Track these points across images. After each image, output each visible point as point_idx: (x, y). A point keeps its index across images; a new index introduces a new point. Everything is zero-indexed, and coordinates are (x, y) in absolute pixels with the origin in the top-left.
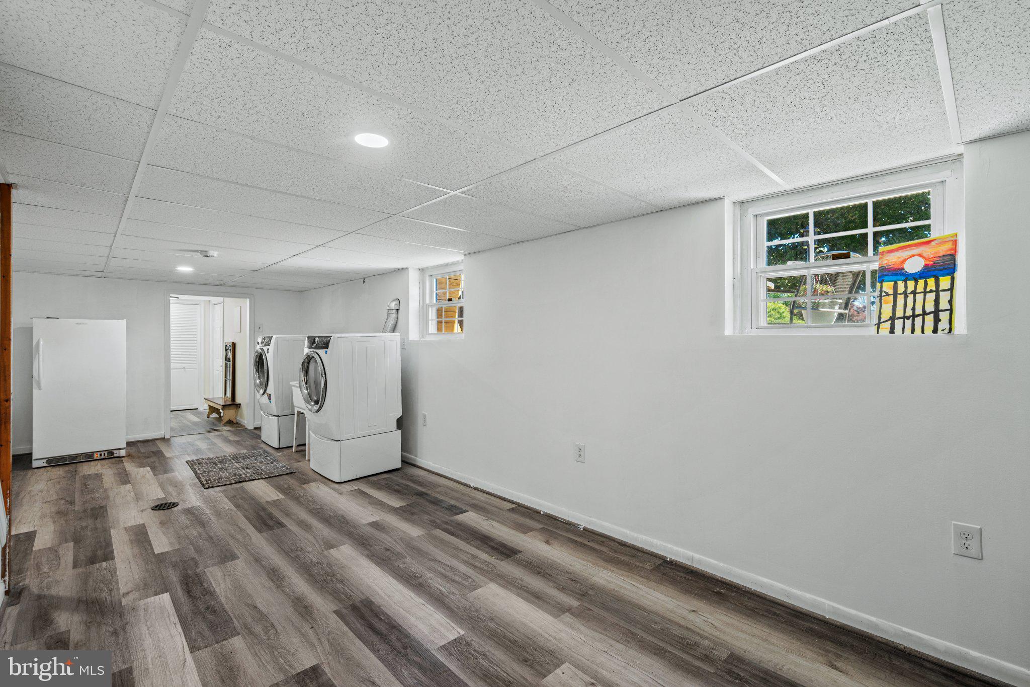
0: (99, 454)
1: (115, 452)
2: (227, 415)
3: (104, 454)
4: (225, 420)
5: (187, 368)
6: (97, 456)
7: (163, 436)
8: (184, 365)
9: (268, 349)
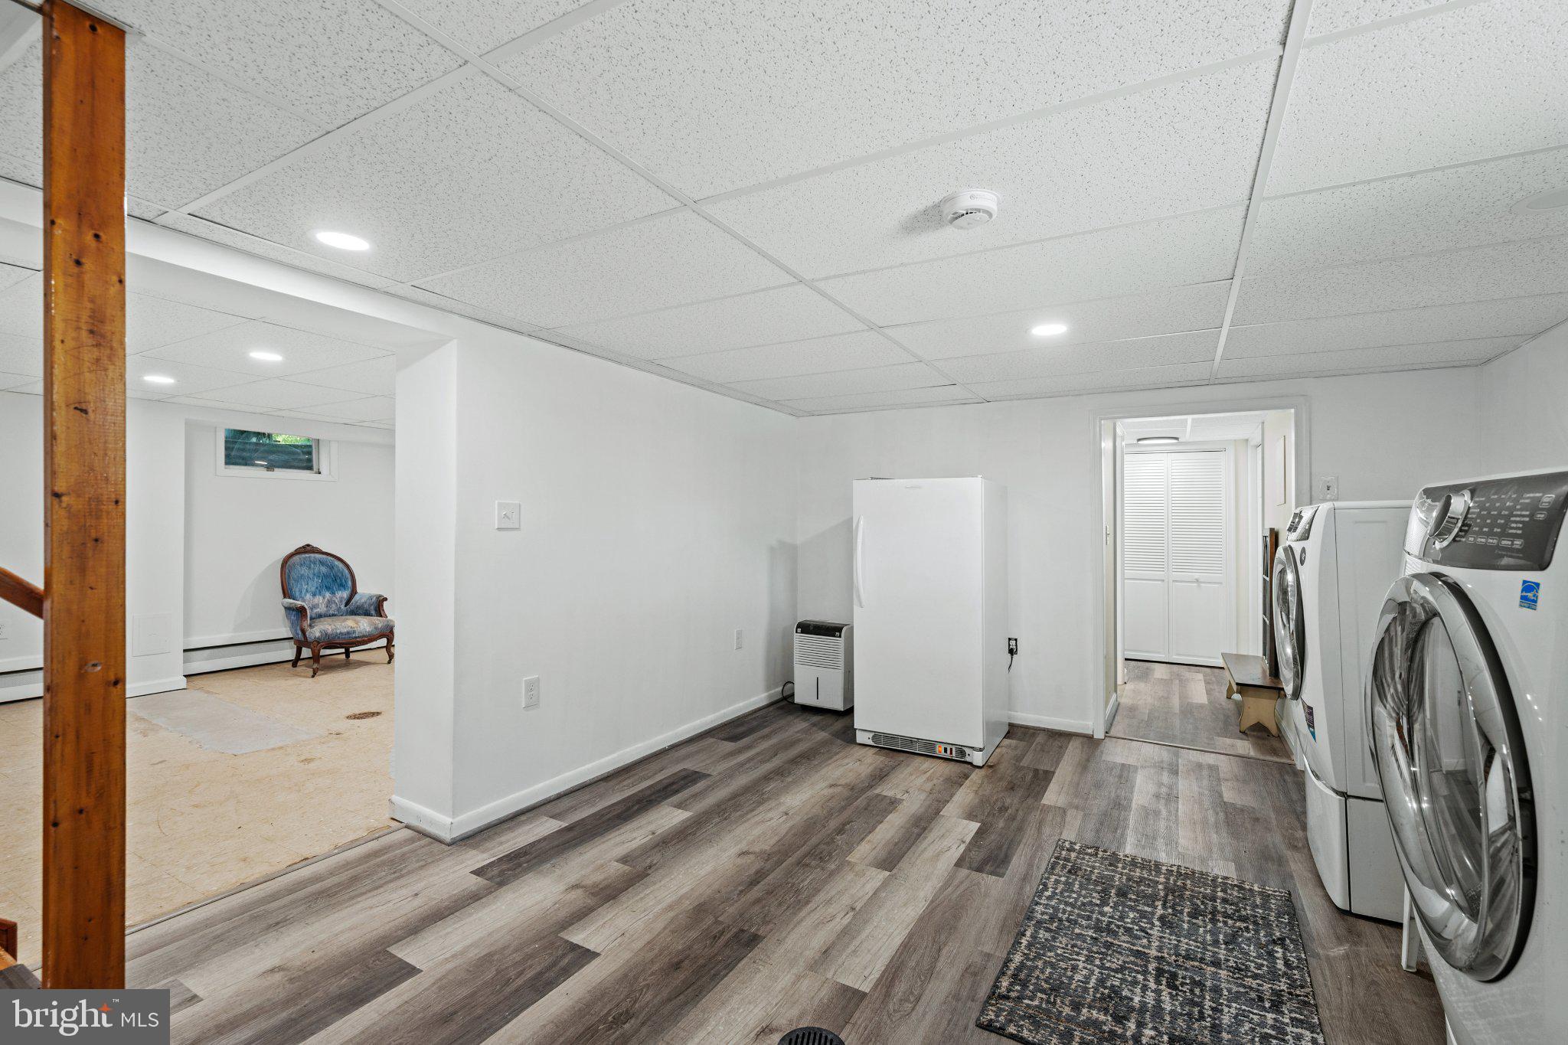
0: (943, 746)
1: (968, 751)
2: (1260, 709)
3: (951, 749)
4: (1249, 720)
5: (1204, 582)
6: (939, 751)
7: (1090, 732)
8: (1197, 576)
9: (1303, 551)
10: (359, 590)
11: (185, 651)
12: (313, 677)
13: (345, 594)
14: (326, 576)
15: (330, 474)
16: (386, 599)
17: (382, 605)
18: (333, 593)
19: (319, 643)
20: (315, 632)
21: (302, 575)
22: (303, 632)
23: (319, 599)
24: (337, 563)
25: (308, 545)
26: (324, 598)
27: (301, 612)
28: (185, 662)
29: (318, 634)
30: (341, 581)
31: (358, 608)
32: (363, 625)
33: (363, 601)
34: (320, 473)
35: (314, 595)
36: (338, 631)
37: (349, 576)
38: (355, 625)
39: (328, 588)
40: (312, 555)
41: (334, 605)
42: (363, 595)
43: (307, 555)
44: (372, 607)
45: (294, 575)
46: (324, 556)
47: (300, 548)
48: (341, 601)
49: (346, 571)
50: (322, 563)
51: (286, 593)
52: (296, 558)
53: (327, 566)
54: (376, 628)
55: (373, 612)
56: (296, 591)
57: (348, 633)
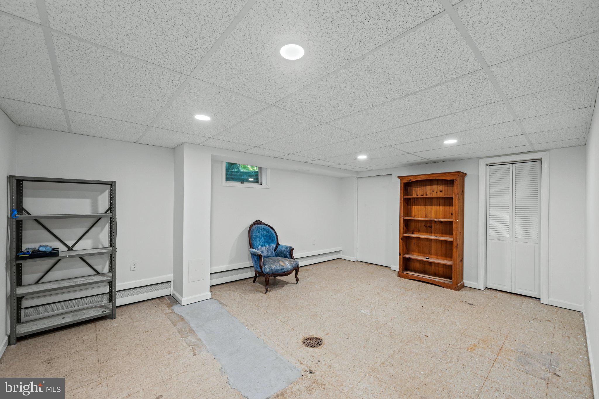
10: (280, 243)
11: (211, 274)
12: (266, 293)
13: (274, 245)
14: (267, 236)
15: (267, 185)
16: (293, 249)
17: (292, 252)
18: (269, 245)
19: (269, 275)
20: (267, 269)
21: (257, 236)
22: (261, 268)
23: (264, 248)
24: (270, 229)
25: (258, 220)
26: (266, 248)
27: (259, 256)
28: (211, 279)
29: (268, 270)
30: (272, 238)
31: (281, 253)
32: (286, 264)
33: (283, 249)
34: (262, 184)
35: (262, 246)
36: (277, 268)
37: (275, 236)
38: (284, 265)
39: (268, 243)
40: (260, 225)
41: (270, 251)
42: (282, 246)
43: (258, 225)
44: (288, 253)
45: (254, 236)
46: (265, 226)
47: (255, 222)
48: (273, 249)
49: (274, 234)
50: (264, 229)
51: (251, 246)
52: (254, 227)
53: (267, 231)
54: (293, 266)
55: (288, 256)
56: (255, 244)
57: (281, 269)
